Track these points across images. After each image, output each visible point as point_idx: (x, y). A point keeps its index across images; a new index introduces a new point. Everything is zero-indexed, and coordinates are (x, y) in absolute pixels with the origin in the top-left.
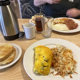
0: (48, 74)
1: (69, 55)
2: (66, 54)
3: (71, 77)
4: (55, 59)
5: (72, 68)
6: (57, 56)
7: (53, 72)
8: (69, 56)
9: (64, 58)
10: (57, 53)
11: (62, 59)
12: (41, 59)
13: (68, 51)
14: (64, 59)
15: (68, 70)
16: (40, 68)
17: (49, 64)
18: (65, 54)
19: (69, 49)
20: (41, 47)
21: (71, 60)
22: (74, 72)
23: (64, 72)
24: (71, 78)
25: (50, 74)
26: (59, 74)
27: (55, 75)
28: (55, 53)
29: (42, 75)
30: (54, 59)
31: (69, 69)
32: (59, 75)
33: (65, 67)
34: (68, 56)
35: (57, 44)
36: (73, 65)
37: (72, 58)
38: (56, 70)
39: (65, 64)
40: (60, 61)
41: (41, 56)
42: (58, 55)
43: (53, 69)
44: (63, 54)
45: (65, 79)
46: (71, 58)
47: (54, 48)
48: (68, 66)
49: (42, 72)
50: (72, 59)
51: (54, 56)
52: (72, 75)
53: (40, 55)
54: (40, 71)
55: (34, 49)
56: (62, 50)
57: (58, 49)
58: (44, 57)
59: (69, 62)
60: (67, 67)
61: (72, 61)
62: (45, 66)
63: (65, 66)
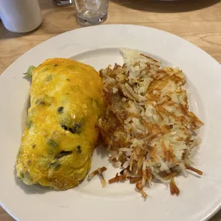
0: (81, 181)
1: (171, 93)
2: (157, 89)
3: (175, 191)
4: (113, 115)
5: (178, 154)
6: (124, 99)
7: (104, 169)
8: (170, 99)
9: (150, 107)
10: (122, 86)
11: (142, 114)
12: (49, 121)
13: (168, 75)
14: (149, 112)
15: (165, 160)
16: (42, 161)
17: (85, 139)
18: (155, 92)
19: (174, 67)
20: (55, 64)
21: (179, 114)
22: (188, 167)
23: (148, 171)
24: (175, 195)
25: (89, 180)
26: (128, 175)
27: (111, 181)
28: (115, 90)
29: (53, 189)
30: (111, 112)
31: (169, 155)
32: (128, 181)
33: (150, 149)
34: (166, 99)
35: (129, 50)
36: (185, 137)
37: (184, 103)
38: (114, 160)
39: (154, 132)
40: (131, 122)
41: (49, 109)
42: (126, 97)
43: (103, 157)
44: (149, 90)
45: (148, 199)
46: (181, 105)
47: (112, 68)
48: (163, 145)
49: (51, 180)
50: (184, 109)
51: (110, 104)
52: (179, 181)
53: (43, 103)
54: (40, 175)
55: (29, 77)
56: (144, 72)
57: (127, 70)
58: (61, 110)
59: (171, 126)
60: (159, 149)
61: (182, 120)
62: (65, 153)
63: (153, 145)
